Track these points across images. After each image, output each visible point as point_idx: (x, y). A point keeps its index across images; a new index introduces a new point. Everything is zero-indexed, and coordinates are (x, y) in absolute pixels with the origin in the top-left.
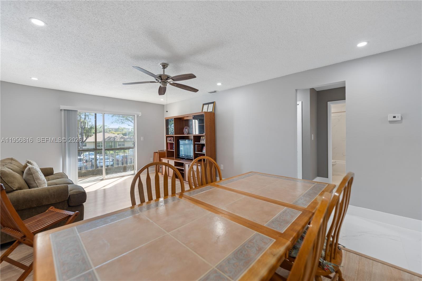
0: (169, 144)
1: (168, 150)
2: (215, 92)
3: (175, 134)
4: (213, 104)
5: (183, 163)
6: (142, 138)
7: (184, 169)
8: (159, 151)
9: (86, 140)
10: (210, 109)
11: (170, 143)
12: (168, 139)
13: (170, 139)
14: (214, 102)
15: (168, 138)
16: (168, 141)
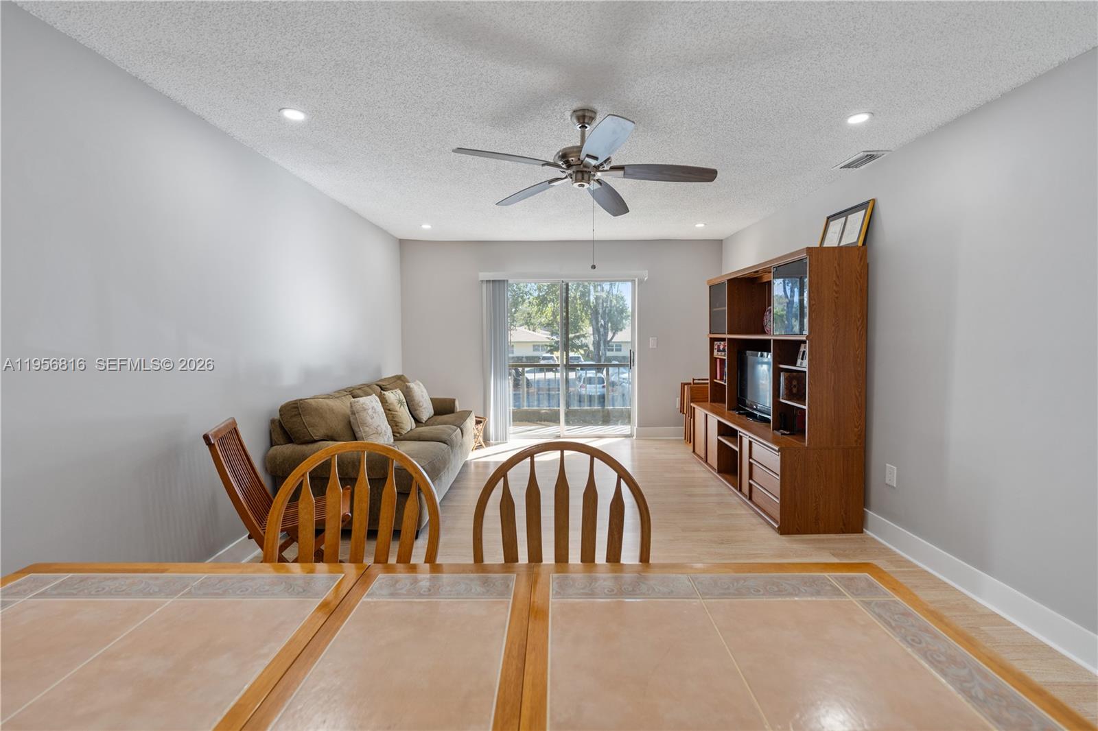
0: (718, 360)
1: (715, 381)
2: (870, 157)
3: (729, 333)
4: (864, 211)
5: (737, 431)
6: (652, 342)
7: (737, 449)
8: (695, 381)
9: (612, 338)
10: (850, 233)
11: (720, 359)
12: (716, 347)
13: (721, 347)
14: (868, 203)
15: (716, 343)
16: (715, 351)
